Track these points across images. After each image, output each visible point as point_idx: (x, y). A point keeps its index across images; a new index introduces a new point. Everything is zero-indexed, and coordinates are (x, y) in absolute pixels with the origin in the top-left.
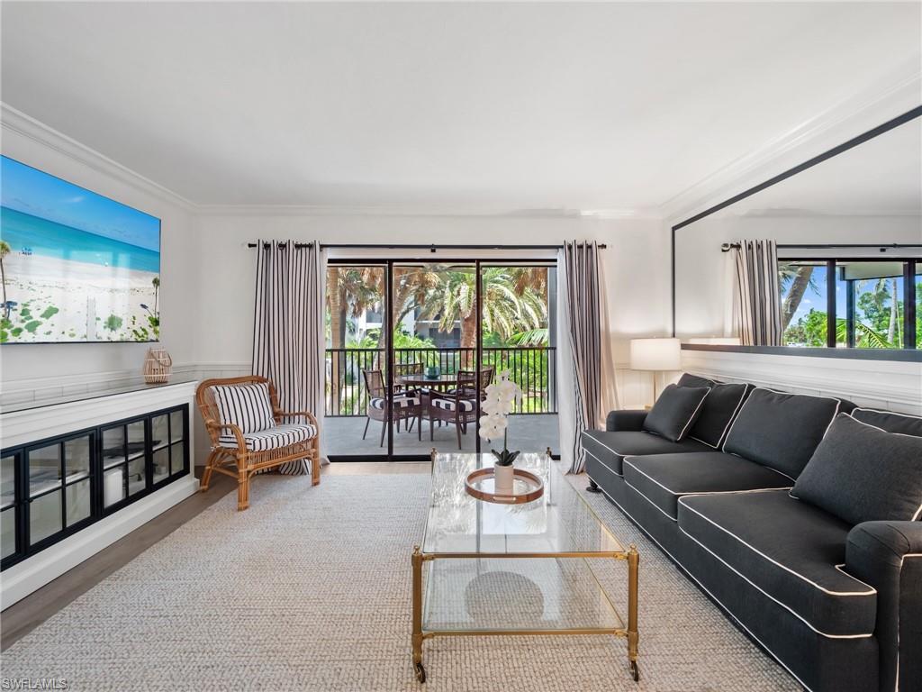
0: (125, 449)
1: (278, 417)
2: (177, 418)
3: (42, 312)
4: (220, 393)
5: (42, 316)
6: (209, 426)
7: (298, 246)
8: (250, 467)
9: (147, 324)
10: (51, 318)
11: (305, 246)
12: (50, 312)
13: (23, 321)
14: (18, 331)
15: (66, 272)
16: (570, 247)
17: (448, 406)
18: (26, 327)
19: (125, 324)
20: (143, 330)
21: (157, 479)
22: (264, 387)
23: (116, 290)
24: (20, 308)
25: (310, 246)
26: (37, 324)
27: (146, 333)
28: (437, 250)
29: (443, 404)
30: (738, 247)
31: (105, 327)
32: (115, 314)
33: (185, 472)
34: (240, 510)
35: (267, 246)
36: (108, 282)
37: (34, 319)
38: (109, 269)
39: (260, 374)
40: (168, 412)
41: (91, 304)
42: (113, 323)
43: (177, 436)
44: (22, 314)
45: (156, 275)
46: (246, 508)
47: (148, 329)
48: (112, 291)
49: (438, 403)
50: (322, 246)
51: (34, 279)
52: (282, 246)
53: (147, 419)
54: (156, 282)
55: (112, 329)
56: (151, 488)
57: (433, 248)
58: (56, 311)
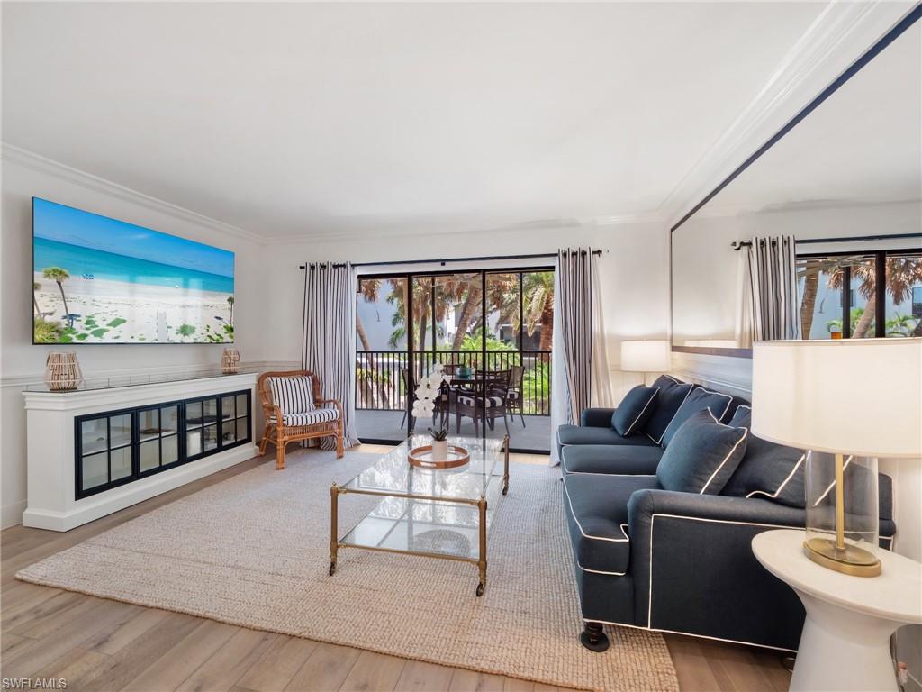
0: (202, 420)
1: (319, 403)
2: (242, 400)
3: (109, 322)
4: (274, 383)
5: (108, 325)
6: (264, 407)
7: (335, 266)
8: (286, 438)
9: (222, 331)
10: (118, 327)
11: (341, 266)
12: (116, 323)
13: (88, 329)
14: (85, 336)
15: (132, 293)
16: (565, 255)
17: (468, 402)
18: (92, 333)
19: (198, 331)
20: (218, 335)
21: (225, 443)
22: (308, 380)
23: (189, 306)
24: (84, 320)
25: (344, 266)
26: (104, 331)
27: (221, 337)
28: (446, 263)
29: (465, 399)
30: (750, 244)
31: (177, 334)
32: (187, 324)
33: (248, 440)
34: (278, 469)
35: (312, 268)
36: (180, 300)
37: (101, 327)
38: (180, 291)
39: (308, 369)
40: (235, 394)
41: (160, 317)
42: (185, 330)
43: (242, 413)
44: (88, 323)
45: (231, 295)
46: (283, 468)
47: (223, 335)
48: (183, 307)
49: (462, 400)
50: (353, 266)
51: (96, 297)
52: (324, 267)
53: (219, 399)
54: (231, 300)
55: (185, 335)
56: (220, 449)
57: (443, 262)
58: (124, 321)
